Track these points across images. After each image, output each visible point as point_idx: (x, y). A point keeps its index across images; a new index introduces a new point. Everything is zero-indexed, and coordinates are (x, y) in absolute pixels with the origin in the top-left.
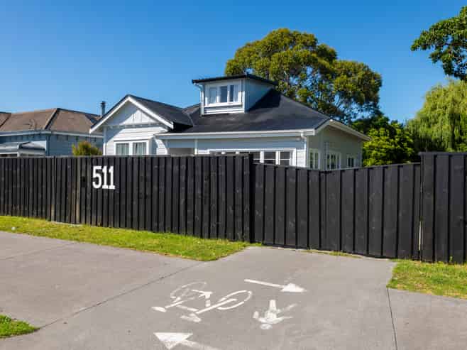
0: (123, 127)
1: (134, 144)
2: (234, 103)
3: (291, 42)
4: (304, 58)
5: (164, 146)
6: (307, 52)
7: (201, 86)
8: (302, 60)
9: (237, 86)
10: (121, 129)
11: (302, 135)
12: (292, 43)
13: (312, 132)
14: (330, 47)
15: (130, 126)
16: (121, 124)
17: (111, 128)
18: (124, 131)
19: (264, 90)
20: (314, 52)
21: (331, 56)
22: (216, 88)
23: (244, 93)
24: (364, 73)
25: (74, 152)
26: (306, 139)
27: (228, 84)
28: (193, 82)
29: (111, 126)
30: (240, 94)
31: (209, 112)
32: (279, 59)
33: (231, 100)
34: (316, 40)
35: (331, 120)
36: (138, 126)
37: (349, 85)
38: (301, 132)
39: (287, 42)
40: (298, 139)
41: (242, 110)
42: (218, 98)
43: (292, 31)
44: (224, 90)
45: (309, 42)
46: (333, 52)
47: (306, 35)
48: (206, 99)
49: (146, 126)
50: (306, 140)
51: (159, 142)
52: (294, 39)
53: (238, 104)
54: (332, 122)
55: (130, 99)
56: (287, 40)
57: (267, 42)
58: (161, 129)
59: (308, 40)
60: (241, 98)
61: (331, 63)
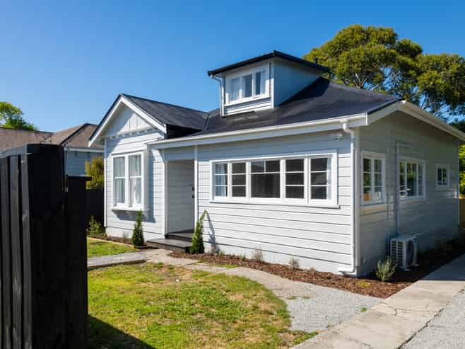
0: (121, 137)
1: (129, 157)
2: (262, 96)
3: (362, 39)
4: (380, 55)
5: (161, 158)
6: (383, 48)
7: (221, 79)
8: (377, 56)
9: (264, 72)
10: (119, 140)
11: (344, 127)
12: (366, 40)
13: (363, 119)
14: (414, 42)
15: (127, 135)
16: (119, 133)
17: (111, 138)
18: (122, 141)
19: (308, 78)
20: (392, 48)
21: (414, 52)
22: (238, 79)
23: (272, 80)
24: (459, 66)
25: (87, 169)
26: (353, 134)
27: (252, 71)
28: (210, 73)
29: (111, 136)
30: (267, 82)
31: (230, 112)
32: (348, 58)
33: (258, 92)
34: (395, 35)
35: (404, 102)
36: (135, 134)
37: (440, 81)
38: (343, 121)
39: (358, 40)
40: (340, 135)
41: (270, 106)
42: (241, 92)
43: (365, 27)
44: (248, 80)
45: (386, 37)
46: (418, 48)
47: (381, 30)
48: (227, 95)
49: (142, 132)
50: (352, 137)
51: (156, 153)
52: (366, 36)
53: (266, 97)
54: (404, 106)
55: (123, 100)
56: (358, 37)
57: (335, 42)
58: (158, 135)
59: (384, 35)
60: (269, 88)
61: (415, 60)
